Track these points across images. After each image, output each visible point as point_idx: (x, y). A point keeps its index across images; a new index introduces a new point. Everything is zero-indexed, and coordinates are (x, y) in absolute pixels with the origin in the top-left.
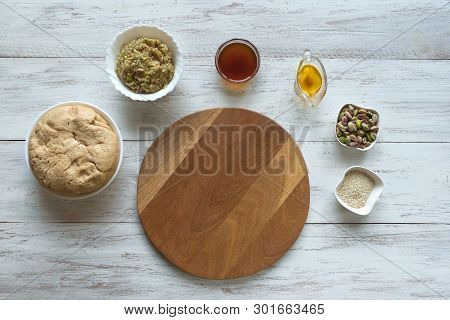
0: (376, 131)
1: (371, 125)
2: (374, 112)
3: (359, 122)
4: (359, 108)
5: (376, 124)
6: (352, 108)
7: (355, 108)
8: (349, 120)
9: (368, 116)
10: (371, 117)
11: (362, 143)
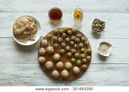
0: (104, 28)
1: (103, 26)
2: (104, 22)
3: (99, 25)
4: (100, 20)
5: (104, 26)
6: (97, 20)
7: (99, 20)
8: (96, 23)
9: (102, 23)
10: (103, 24)
11: (99, 31)
